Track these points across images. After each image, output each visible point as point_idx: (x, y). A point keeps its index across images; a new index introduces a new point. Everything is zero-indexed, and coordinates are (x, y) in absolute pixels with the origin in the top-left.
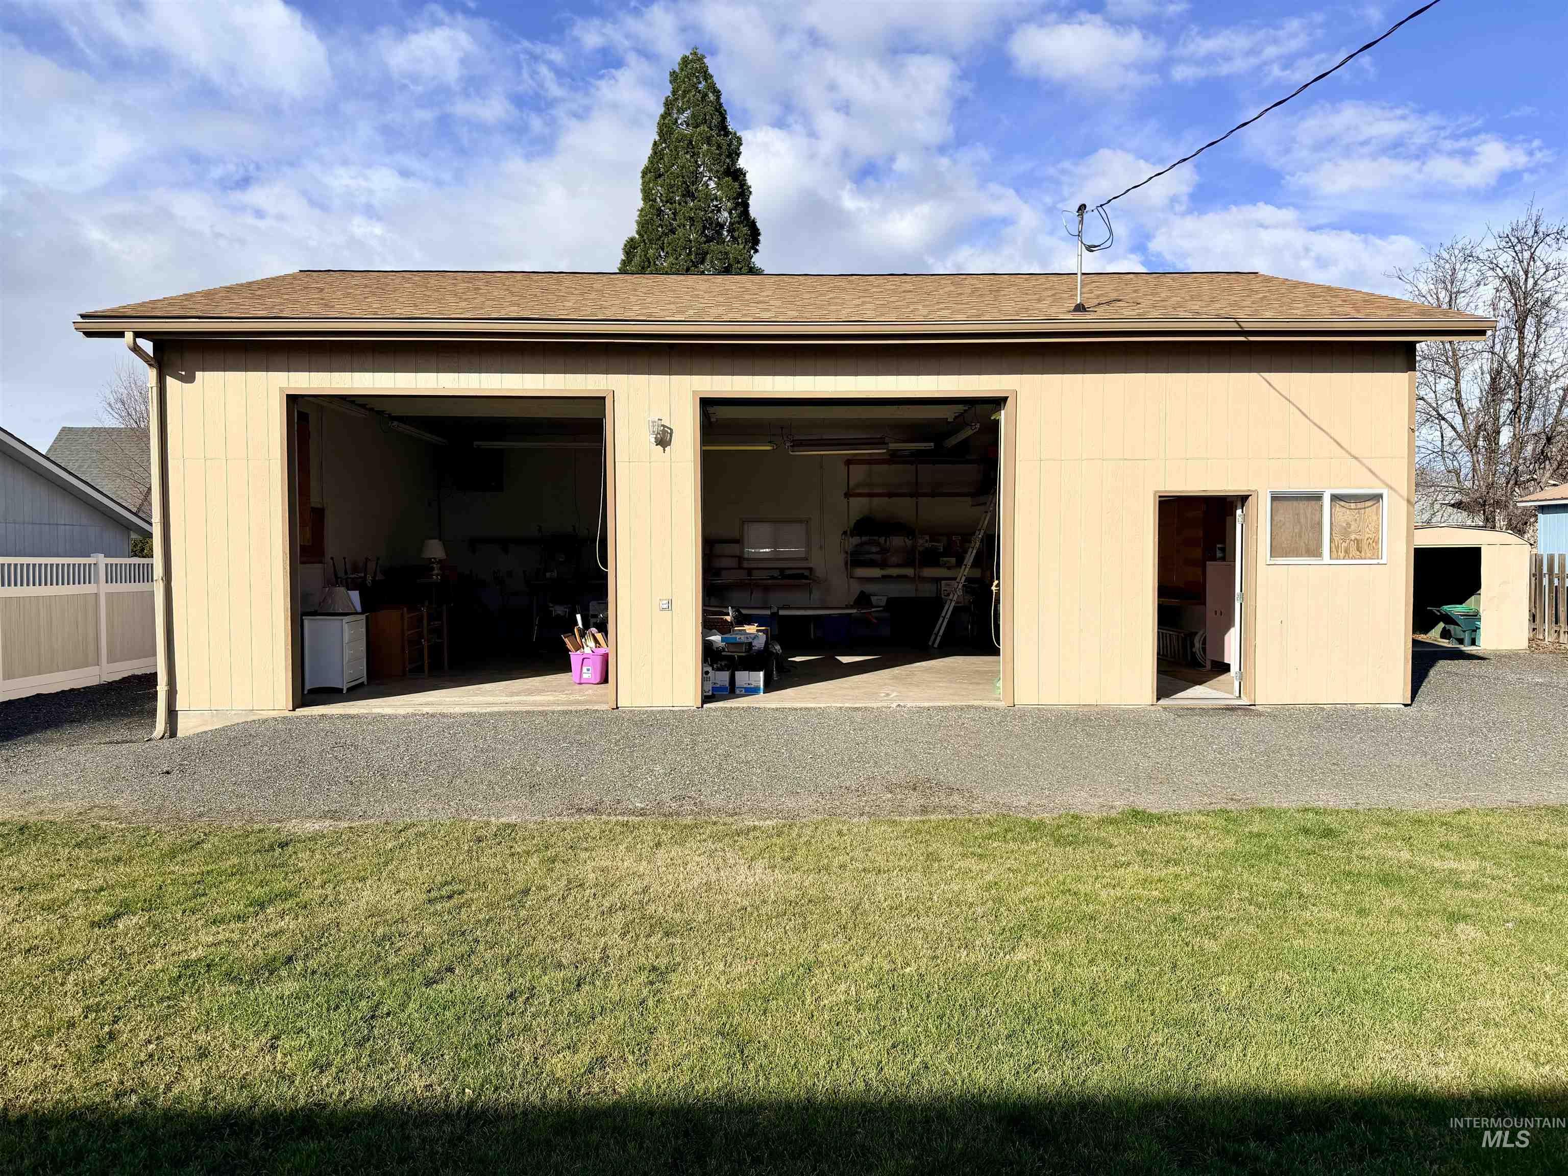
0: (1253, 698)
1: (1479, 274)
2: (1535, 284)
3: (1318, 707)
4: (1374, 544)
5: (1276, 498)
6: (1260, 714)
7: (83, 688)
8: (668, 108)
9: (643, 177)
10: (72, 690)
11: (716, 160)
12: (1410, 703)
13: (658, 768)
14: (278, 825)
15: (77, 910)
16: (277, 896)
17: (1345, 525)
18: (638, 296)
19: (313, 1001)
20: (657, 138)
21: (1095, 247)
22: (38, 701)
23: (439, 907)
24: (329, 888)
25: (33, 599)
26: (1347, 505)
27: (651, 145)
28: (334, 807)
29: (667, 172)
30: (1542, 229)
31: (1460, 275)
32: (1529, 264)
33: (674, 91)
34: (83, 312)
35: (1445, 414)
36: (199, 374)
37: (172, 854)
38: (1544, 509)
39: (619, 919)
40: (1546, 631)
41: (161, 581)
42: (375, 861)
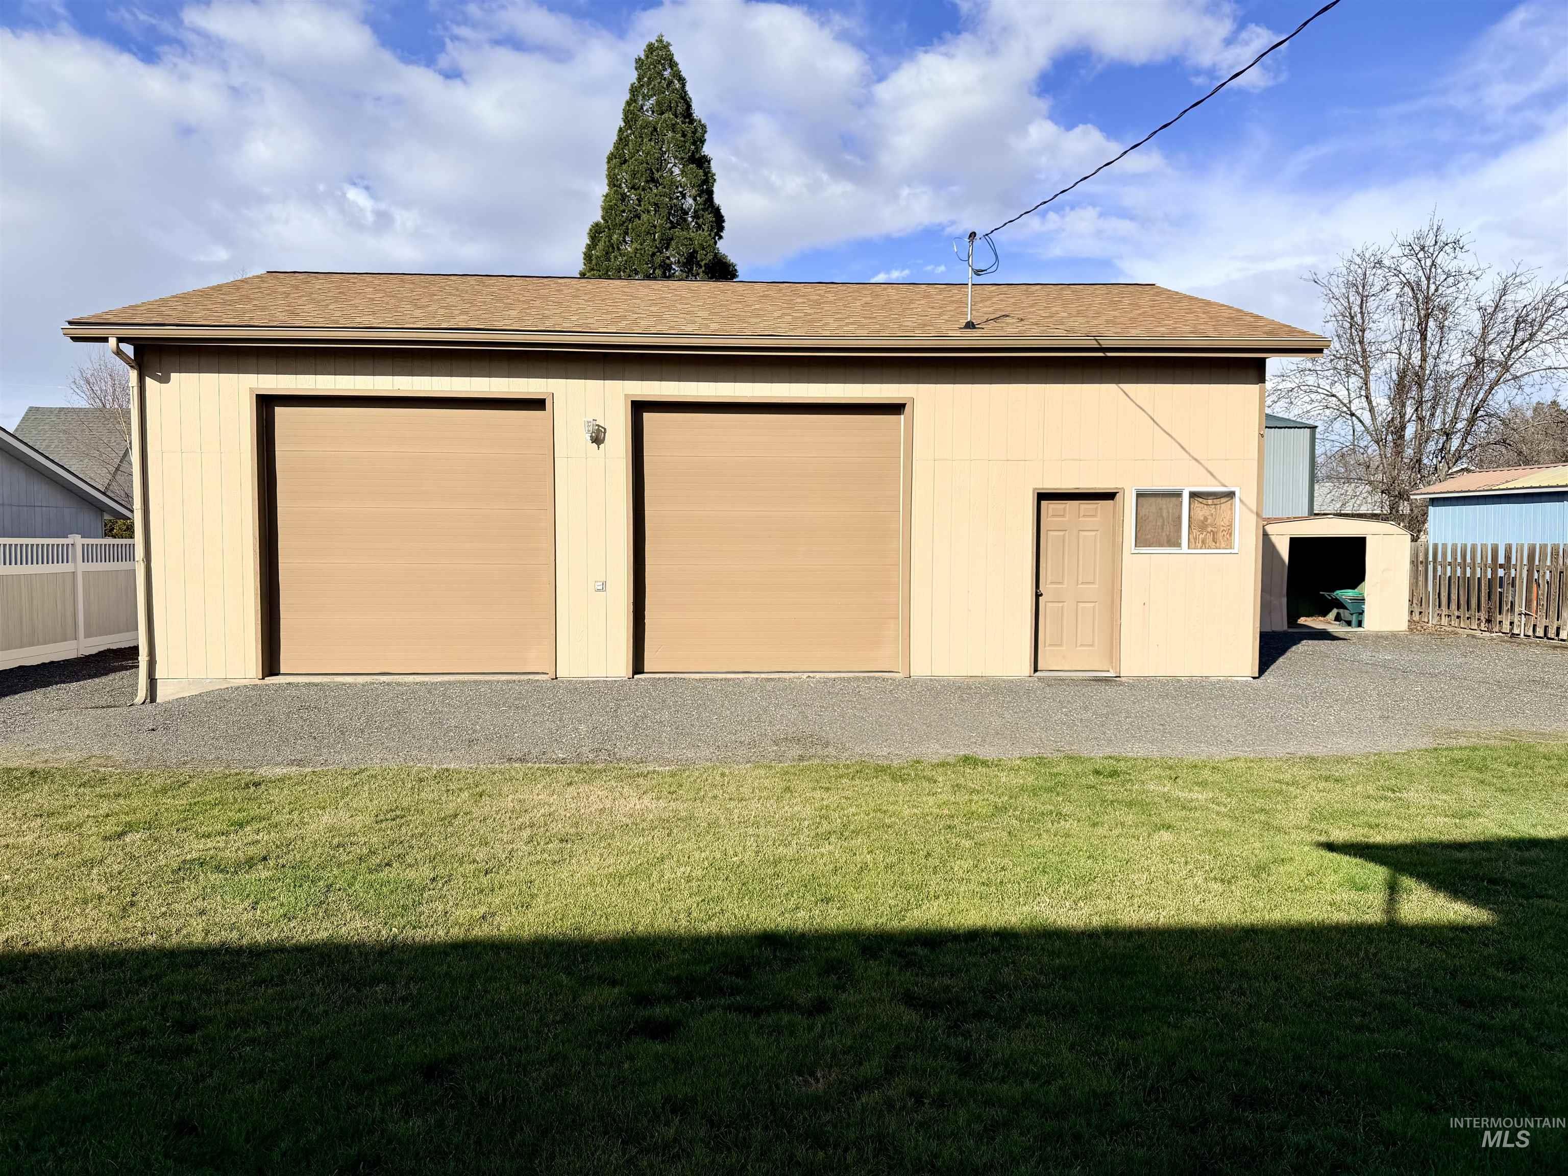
0: (1118, 670)
1: (1384, 279)
2: (1436, 290)
3: (1176, 679)
4: (1228, 536)
5: (1140, 495)
6: (1122, 684)
7: (63, 661)
8: (634, 95)
9: (608, 162)
10: (52, 663)
11: (680, 147)
12: (1257, 675)
13: (582, 727)
14: (252, 770)
15: (90, 828)
16: (252, 819)
17: (1202, 518)
18: (578, 304)
19: (283, 882)
20: (623, 124)
21: (983, 271)
22: (23, 671)
23: (383, 825)
24: (295, 814)
25: (15, 577)
26: (1205, 501)
27: (616, 132)
28: (299, 757)
29: (631, 158)
30: (1442, 238)
31: (1371, 279)
32: (1430, 270)
33: (639, 78)
34: (70, 319)
35: (1356, 410)
36: (173, 375)
37: (164, 791)
38: (1435, 502)
39: (526, 834)
40: (1431, 614)
41: (142, 562)
42: (333, 795)
